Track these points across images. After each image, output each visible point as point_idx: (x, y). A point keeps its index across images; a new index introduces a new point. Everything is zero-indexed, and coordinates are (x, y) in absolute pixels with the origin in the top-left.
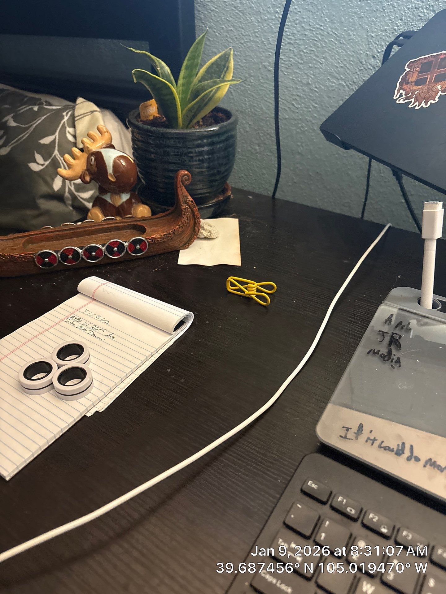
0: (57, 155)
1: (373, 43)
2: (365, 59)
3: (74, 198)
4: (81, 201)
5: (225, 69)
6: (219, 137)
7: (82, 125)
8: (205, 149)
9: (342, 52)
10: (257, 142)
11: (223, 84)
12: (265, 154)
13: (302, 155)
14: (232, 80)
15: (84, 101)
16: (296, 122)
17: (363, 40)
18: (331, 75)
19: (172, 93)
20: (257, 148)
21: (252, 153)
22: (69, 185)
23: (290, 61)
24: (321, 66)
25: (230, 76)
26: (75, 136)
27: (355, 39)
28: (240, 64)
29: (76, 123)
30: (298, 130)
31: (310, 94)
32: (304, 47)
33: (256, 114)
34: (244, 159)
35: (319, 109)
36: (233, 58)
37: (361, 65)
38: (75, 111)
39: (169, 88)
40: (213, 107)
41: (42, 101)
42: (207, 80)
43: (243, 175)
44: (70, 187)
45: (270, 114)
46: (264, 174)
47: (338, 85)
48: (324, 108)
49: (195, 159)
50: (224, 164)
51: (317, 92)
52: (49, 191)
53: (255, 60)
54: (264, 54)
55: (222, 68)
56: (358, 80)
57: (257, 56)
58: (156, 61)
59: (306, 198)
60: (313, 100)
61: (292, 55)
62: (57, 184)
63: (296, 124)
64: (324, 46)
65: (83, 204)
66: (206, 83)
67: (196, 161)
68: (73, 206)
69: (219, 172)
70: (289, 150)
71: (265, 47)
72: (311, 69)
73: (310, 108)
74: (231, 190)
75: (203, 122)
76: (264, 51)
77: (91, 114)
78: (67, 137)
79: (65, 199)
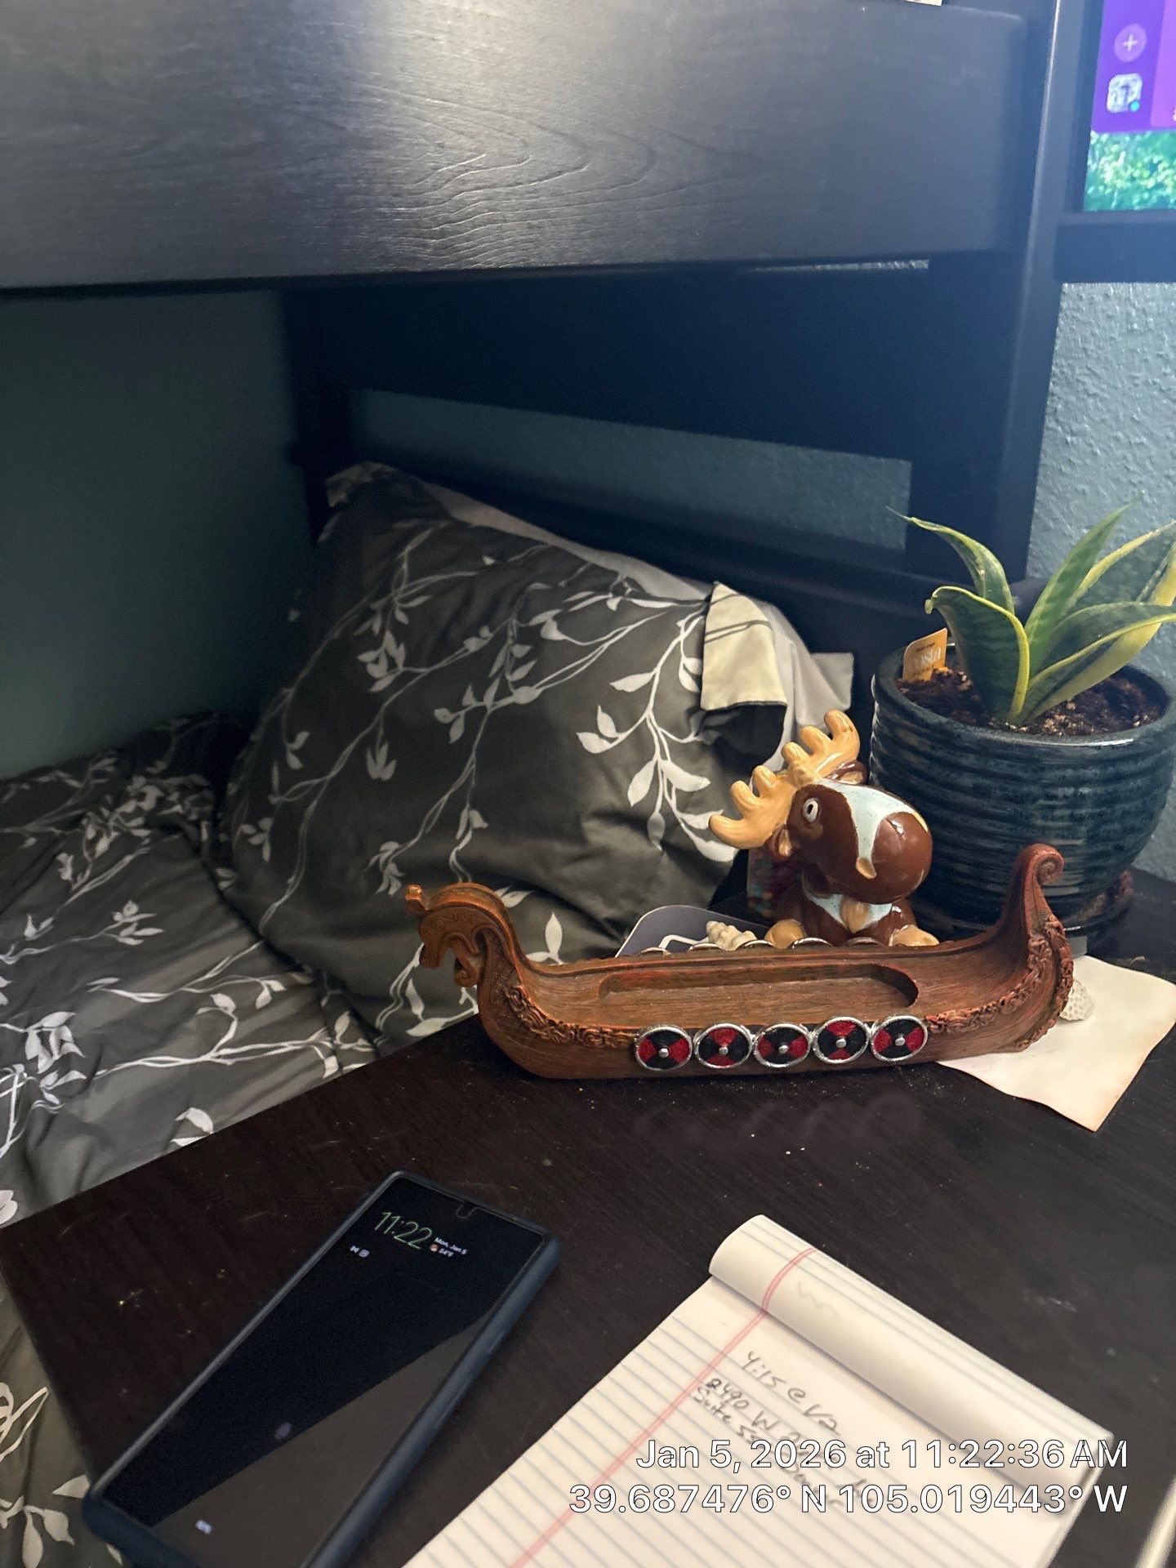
0: (650, 720)
3: (672, 825)
4: (686, 834)
7: (718, 655)
15: (732, 595)
22: (667, 796)
26: (698, 679)
29: (706, 646)
38: (709, 618)
40: (1116, 670)
41: (619, 579)
44: (668, 799)
52: (618, 804)
55: (1150, 568)
58: (975, 552)
62: (637, 791)
65: (693, 841)
68: (663, 843)
77: (749, 627)
78: (678, 679)
79: (649, 826)
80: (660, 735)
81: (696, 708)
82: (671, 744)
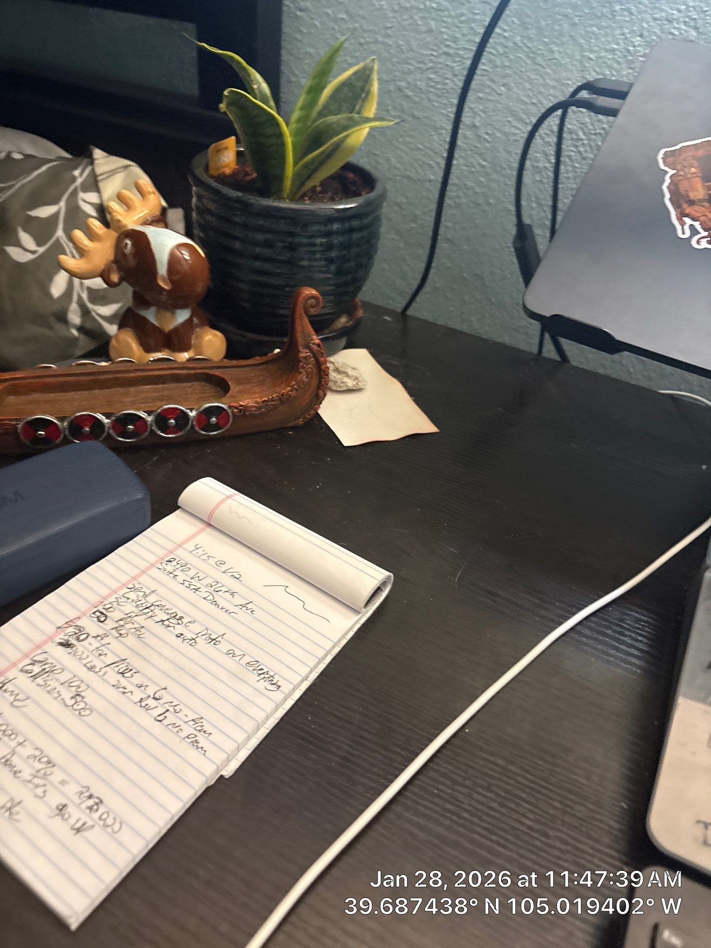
5: (364, 95)
9: (537, 79)
11: (360, 126)
14: (379, 119)
17: (575, 63)
18: (514, 114)
19: (280, 135)
23: (446, 84)
24: (498, 98)
25: (371, 110)
27: (560, 59)
31: (477, 145)
35: (488, 170)
36: (379, 78)
39: (277, 124)
40: (342, 164)
42: (333, 113)
46: (383, 270)
48: (498, 169)
51: (489, 142)
55: (359, 92)
58: (250, 73)
60: (480, 154)
61: (449, 75)
62: (58, 286)
66: (332, 119)
72: (482, 101)
73: (475, 168)
74: (361, 307)
75: (321, 186)
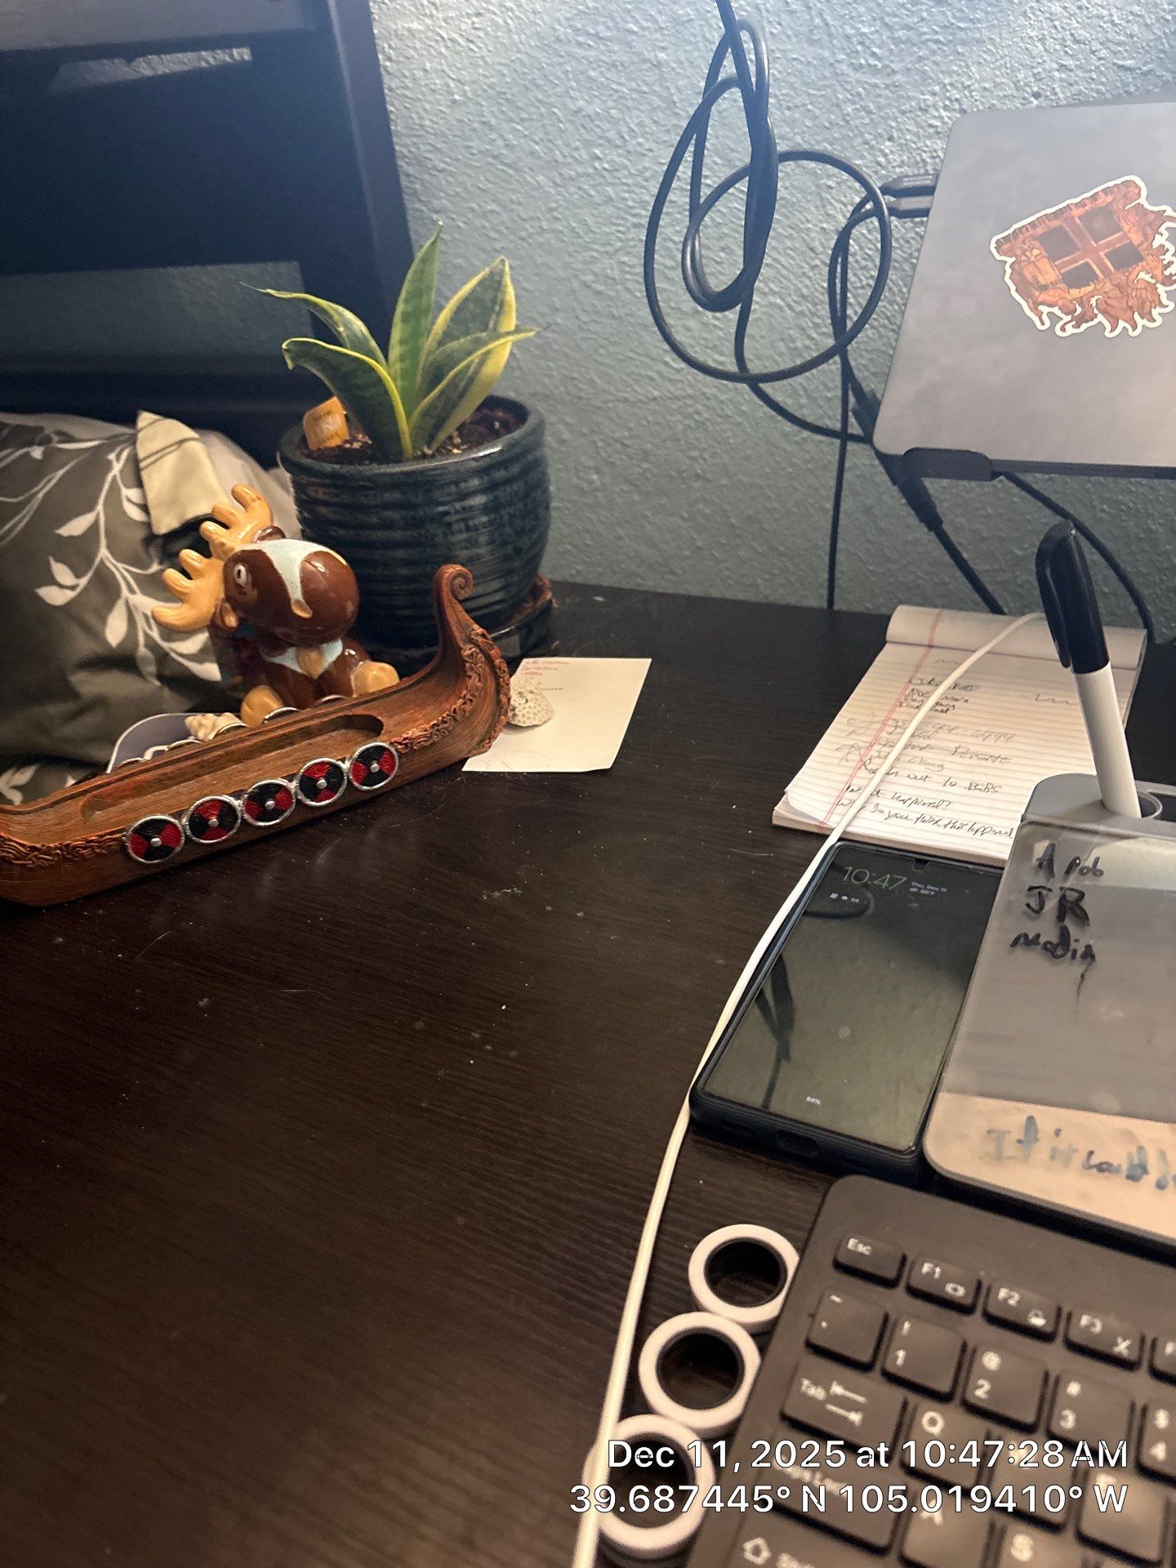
0: (107, 558)
1: (833, 201)
2: (819, 240)
3: (162, 657)
4: (179, 663)
5: (497, 308)
6: (506, 468)
7: (157, 479)
8: (479, 500)
10: (591, 463)
11: (497, 343)
12: (616, 489)
13: (708, 480)
14: (518, 330)
15: (157, 421)
16: (680, 404)
17: (809, 197)
19: (379, 381)
20: (595, 477)
21: (584, 491)
22: (147, 629)
24: (719, 268)
25: (510, 322)
26: (145, 508)
27: (789, 197)
28: (525, 285)
29: (144, 474)
30: (687, 422)
31: (706, 335)
32: (671, 230)
33: (580, 398)
34: (568, 509)
36: (513, 280)
37: (813, 255)
38: (138, 446)
39: (372, 369)
40: (481, 401)
41: (47, 431)
42: (458, 338)
43: (569, 547)
44: (149, 631)
45: (615, 392)
46: (619, 538)
47: (765, 306)
49: (455, 527)
50: (527, 528)
51: (721, 329)
52: (98, 649)
53: (561, 273)
54: (579, 257)
55: (489, 305)
56: (812, 289)
57: (565, 263)
58: (331, 312)
59: (731, 582)
62: (115, 631)
63: (681, 407)
64: (720, 224)
65: (186, 669)
66: (454, 345)
67: (460, 532)
68: (160, 677)
69: (518, 551)
70: (672, 473)
71: (580, 241)
74: (551, 589)
75: (460, 436)
76: (580, 249)
77: (179, 448)
78: (125, 513)
79: (139, 664)
80: (121, 572)
81: (151, 538)
82: (135, 576)
